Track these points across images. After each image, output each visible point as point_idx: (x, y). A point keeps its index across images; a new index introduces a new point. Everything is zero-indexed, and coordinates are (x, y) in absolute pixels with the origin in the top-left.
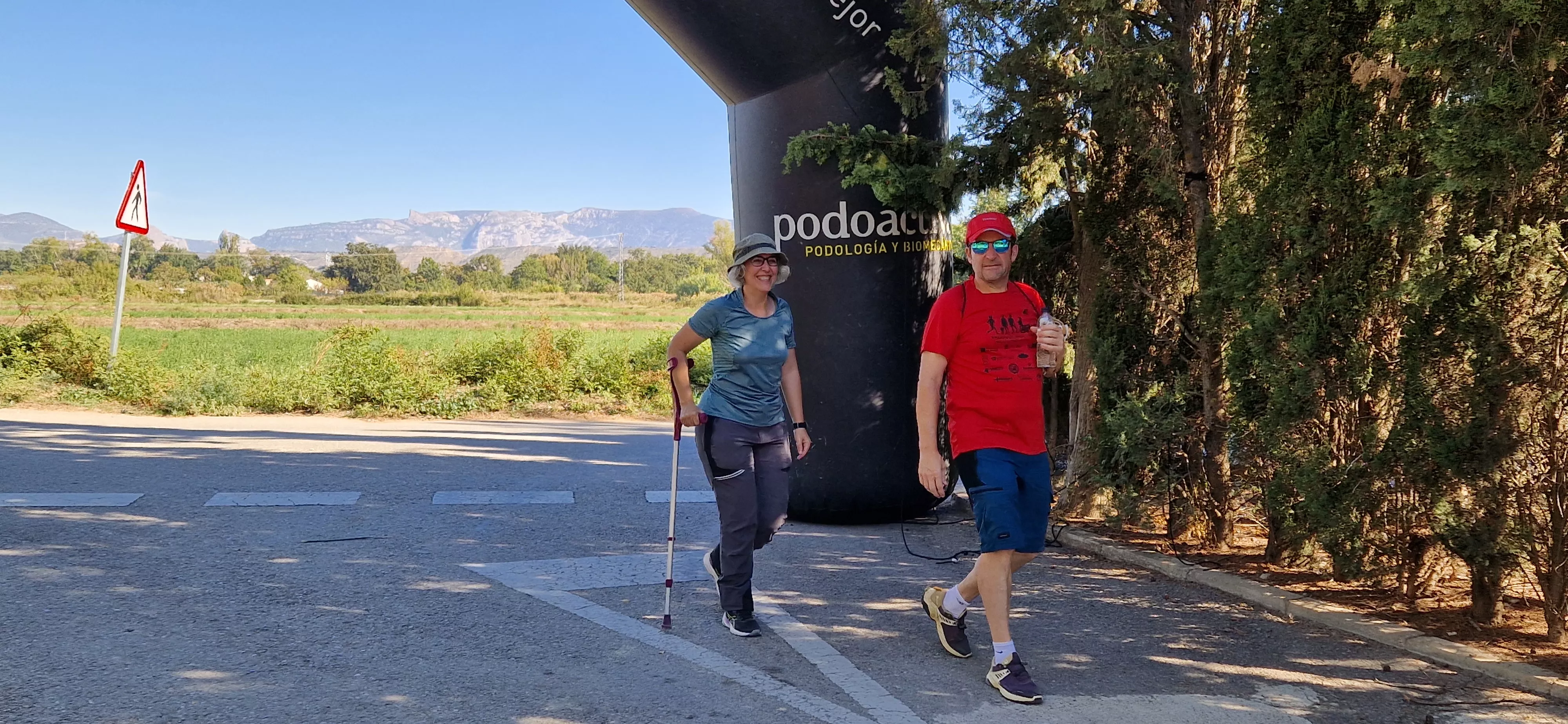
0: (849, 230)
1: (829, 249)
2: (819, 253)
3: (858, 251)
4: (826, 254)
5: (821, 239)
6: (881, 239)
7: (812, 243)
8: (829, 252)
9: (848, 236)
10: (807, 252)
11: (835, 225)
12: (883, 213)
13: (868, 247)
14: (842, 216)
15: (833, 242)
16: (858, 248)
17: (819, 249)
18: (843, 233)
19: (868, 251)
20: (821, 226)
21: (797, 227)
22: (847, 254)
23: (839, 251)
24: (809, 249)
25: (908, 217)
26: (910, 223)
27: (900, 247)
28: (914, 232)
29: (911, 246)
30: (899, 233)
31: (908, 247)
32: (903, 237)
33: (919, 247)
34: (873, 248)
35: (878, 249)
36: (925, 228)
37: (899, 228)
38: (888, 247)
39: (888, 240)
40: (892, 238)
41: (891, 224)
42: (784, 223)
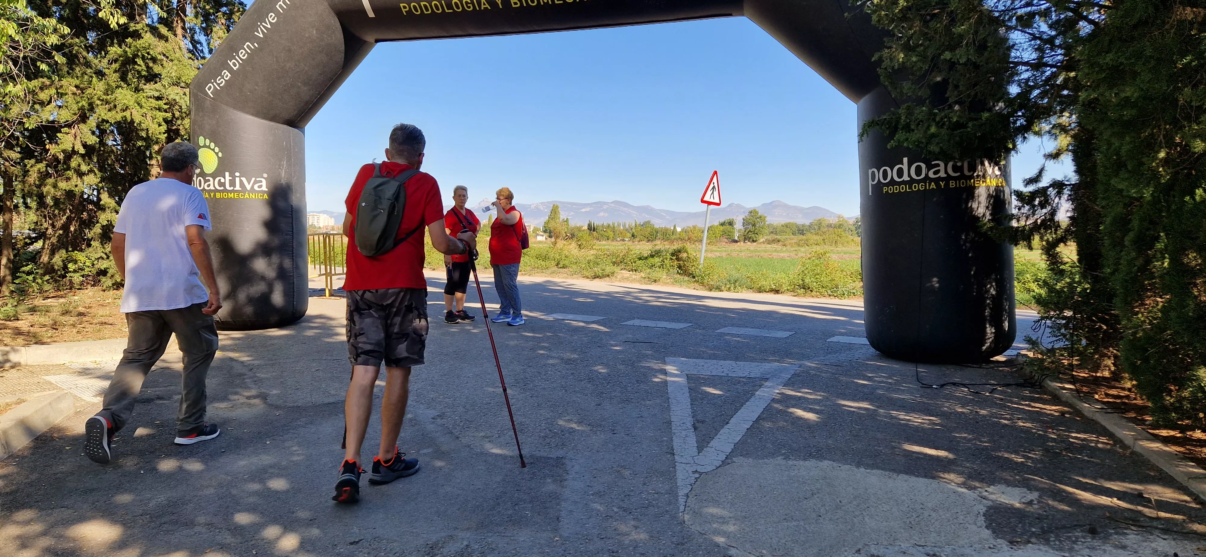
0: (909, 175)
6: (932, 180)
9: (909, 179)
11: (900, 173)
12: (933, 163)
14: (905, 167)
18: (906, 177)
20: (893, 173)
21: (879, 175)
25: (954, 164)
26: (955, 169)
27: (947, 185)
28: (958, 174)
29: (956, 184)
30: (945, 176)
31: (952, 184)
32: (949, 178)
33: (963, 184)
34: (925, 186)
35: (929, 187)
36: (969, 171)
37: (946, 172)
38: (937, 184)
39: (937, 181)
40: (940, 179)
41: (939, 170)
42: (873, 174)
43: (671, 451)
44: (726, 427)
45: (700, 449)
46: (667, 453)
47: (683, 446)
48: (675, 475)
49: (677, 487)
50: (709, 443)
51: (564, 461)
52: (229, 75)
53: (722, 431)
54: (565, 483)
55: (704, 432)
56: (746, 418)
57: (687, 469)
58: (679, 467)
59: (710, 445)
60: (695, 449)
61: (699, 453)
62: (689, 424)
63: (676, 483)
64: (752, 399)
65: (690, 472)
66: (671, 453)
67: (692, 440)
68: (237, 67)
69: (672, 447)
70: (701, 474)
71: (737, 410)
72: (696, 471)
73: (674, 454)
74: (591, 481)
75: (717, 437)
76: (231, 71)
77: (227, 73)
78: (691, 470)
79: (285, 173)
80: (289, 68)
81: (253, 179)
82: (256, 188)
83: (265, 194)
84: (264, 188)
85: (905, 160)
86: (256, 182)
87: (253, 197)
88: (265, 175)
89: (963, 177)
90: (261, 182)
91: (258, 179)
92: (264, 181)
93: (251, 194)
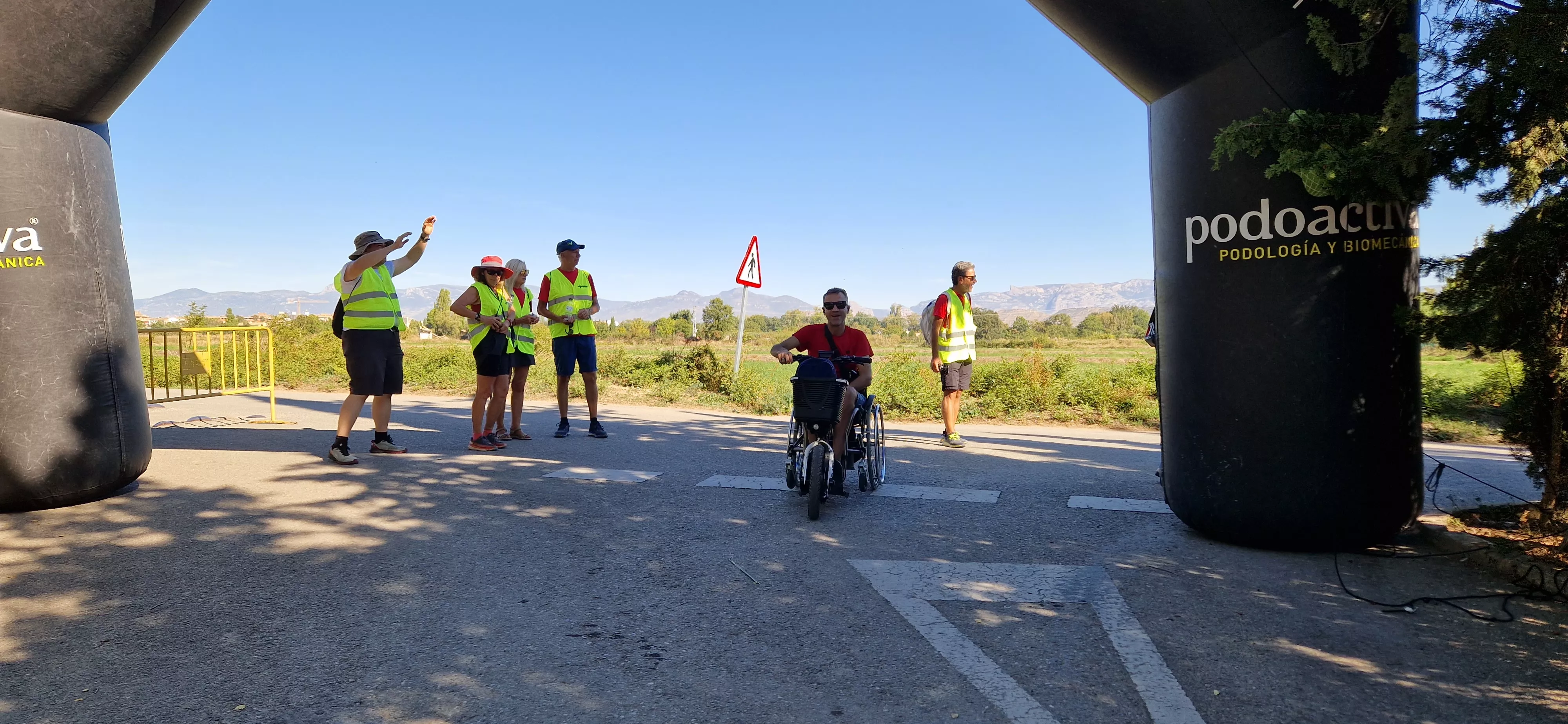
0: (1272, 230)
1: (1247, 252)
3: (1283, 251)
4: (1244, 258)
5: (1239, 241)
6: (1313, 239)
7: (1228, 246)
8: (1247, 255)
9: (1271, 237)
10: (1222, 256)
11: (1255, 226)
12: (1315, 209)
13: (1296, 248)
14: (1264, 215)
15: (1252, 245)
16: (1283, 250)
17: (1235, 253)
18: (1265, 234)
20: (1239, 227)
21: (1210, 229)
22: (1269, 257)
23: (1259, 254)
24: (1224, 253)
25: (1351, 212)
26: (1353, 219)
27: (1340, 247)
28: (1358, 228)
29: (1354, 246)
30: (1337, 231)
31: (1349, 246)
32: (1343, 235)
33: (1365, 247)
34: (1302, 249)
35: (1309, 251)
36: (1375, 224)
37: (1338, 225)
38: (1324, 248)
39: (1322, 241)
40: (1328, 237)
41: (1326, 221)
42: (1196, 225)
79: (76, 213)
80: (63, 11)
81: (9, 231)
82: (17, 245)
83: (39, 258)
84: (35, 246)
85: (1265, 203)
86: (15, 236)
87: (14, 265)
88: (34, 221)
89: (1365, 233)
90: (27, 234)
91: (19, 230)
92: (32, 231)
93: (8, 260)
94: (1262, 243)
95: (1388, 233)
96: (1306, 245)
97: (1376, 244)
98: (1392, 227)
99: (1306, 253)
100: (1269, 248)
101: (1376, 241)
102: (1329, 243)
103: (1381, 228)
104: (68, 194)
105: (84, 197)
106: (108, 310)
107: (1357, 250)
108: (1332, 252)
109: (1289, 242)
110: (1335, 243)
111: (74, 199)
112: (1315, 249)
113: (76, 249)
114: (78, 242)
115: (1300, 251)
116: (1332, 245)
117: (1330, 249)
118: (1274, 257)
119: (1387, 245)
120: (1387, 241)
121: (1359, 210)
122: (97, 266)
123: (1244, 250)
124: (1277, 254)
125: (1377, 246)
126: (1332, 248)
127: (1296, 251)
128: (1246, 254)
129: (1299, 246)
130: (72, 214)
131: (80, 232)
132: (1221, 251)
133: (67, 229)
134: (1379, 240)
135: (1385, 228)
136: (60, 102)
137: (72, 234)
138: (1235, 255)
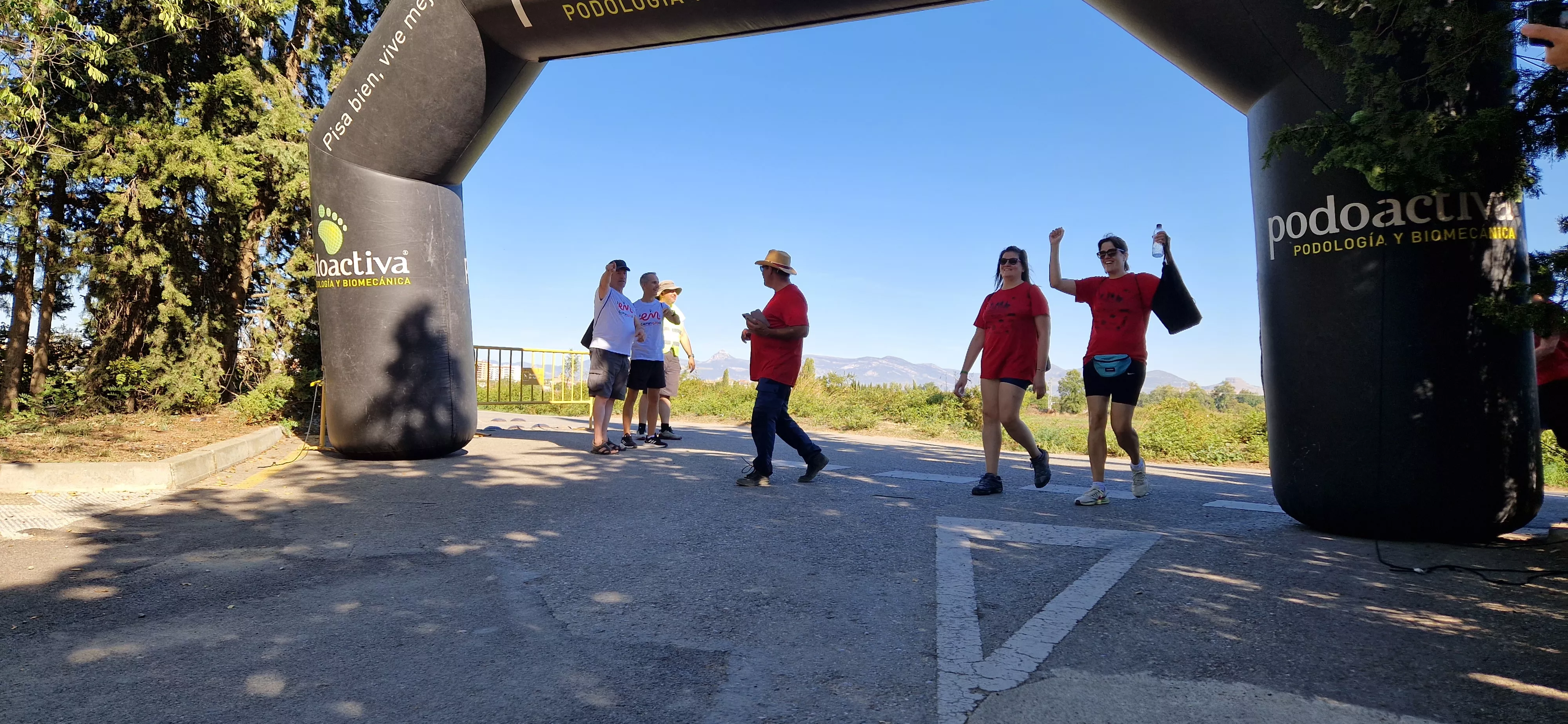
0: (1338, 224)
1: (1316, 246)
2: (1306, 251)
3: (1349, 245)
4: (1314, 252)
5: (1309, 237)
6: (1377, 231)
7: (1300, 242)
8: (1317, 249)
9: (1338, 231)
10: (1296, 251)
11: (1322, 221)
12: (1380, 202)
13: (1361, 240)
14: (1330, 211)
15: (1321, 239)
17: (1306, 247)
18: (1332, 228)
19: (1362, 245)
20: (1309, 223)
21: (1286, 227)
22: (1336, 249)
23: (1327, 248)
24: (1297, 249)
25: (1419, 205)
26: (1420, 210)
27: (1407, 238)
28: (1428, 220)
29: (1423, 236)
30: (1403, 223)
31: (1416, 237)
32: (1410, 227)
33: (1436, 237)
34: (1368, 241)
35: (1374, 242)
37: (1404, 217)
38: (1388, 238)
39: (1388, 232)
40: (1395, 229)
41: (1392, 214)
42: (1276, 224)
43: (932, 651)
44: (1037, 616)
45: (987, 650)
46: (923, 653)
47: (956, 643)
48: (935, 694)
49: (936, 716)
50: (1004, 640)
51: (726, 658)
52: (351, 120)
53: (1029, 623)
54: (716, 697)
55: (996, 623)
56: (1074, 605)
57: (959, 683)
58: (944, 680)
59: (1007, 644)
60: (977, 650)
61: (984, 657)
62: (969, 607)
63: (936, 709)
64: (1085, 576)
65: (965, 689)
66: (931, 655)
67: (973, 635)
68: (360, 107)
69: (935, 644)
70: (986, 693)
71: (1056, 592)
72: (978, 688)
73: (936, 657)
74: (769, 696)
75: (1020, 631)
76: (352, 114)
77: (348, 117)
78: (967, 685)
79: (433, 248)
80: (427, 105)
81: (390, 259)
82: (394, 270)
83: (407, 279)
84: (405, 270)
85: (1330, 199)
86: (393, 263)
87: (391, 283)
88: (405, 253)
89: (1435, 224)
90: (401, 261)
91: (395, 259)
92: (404, 260)
93: (388, 280)
94: (1329, 237)
95: (1464, 223)
96: (1371, 237)
97: (1449, 234)
98: (1469, 218)
99: (1371, 245)
100: (1336, 242)
101: (1449, 232)
102: (1395, 235)
103: (1455, 219)
104: (428, 234)
105: (439, 236)
106: (450, 318)
107: (1427, 240)
108: (1399, 242)
109: (1355, 235)
110: (1401, 234)
111: (432, 237)
112: (1381, 241)
113: (432, 273)
114: (433, 268)
115: (1365, 243)
116: (1398, 235)
117: (1396, 239)
118: (1341, 249)
119: (1462, 236)
120: (1462, 231)
121: (1428, 202)
122: (445, 286)
123: (1314, 244)
124: (1343, 247)
125: (1450, 236)
126: (1399, 238)
127: (1361, 243)
128: (1315, 248)
129: (1364, 239)
130: (431, 247)
131: (435, 262)
132: (1295, 247)
133: (427, 259)
134: (1453, 231)
135: (1461, 218)
136: (427, 170)
137: (429, 263)
138: (1307, 249)
